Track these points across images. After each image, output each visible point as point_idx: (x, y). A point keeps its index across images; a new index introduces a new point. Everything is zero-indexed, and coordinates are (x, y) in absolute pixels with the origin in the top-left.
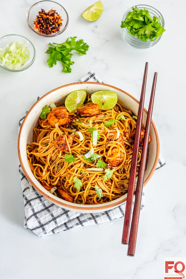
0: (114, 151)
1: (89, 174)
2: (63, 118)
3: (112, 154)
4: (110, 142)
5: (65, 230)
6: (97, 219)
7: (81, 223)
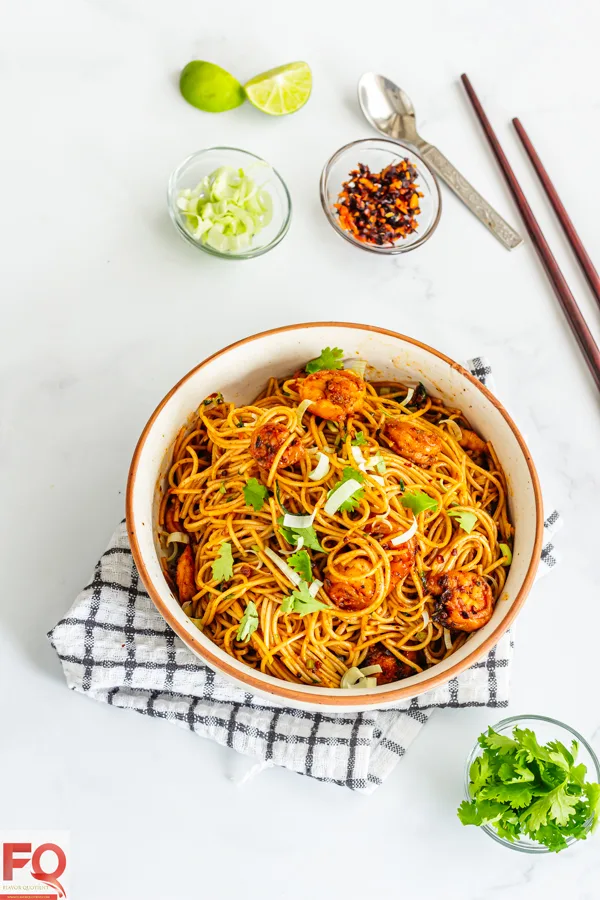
0: (359, 564)
1: (264, 566)
2: (334, 403)
3: (346, 568)
4: (369, 538)
5: (141, 711)
6: (238, 735)
7: (191, 718)
